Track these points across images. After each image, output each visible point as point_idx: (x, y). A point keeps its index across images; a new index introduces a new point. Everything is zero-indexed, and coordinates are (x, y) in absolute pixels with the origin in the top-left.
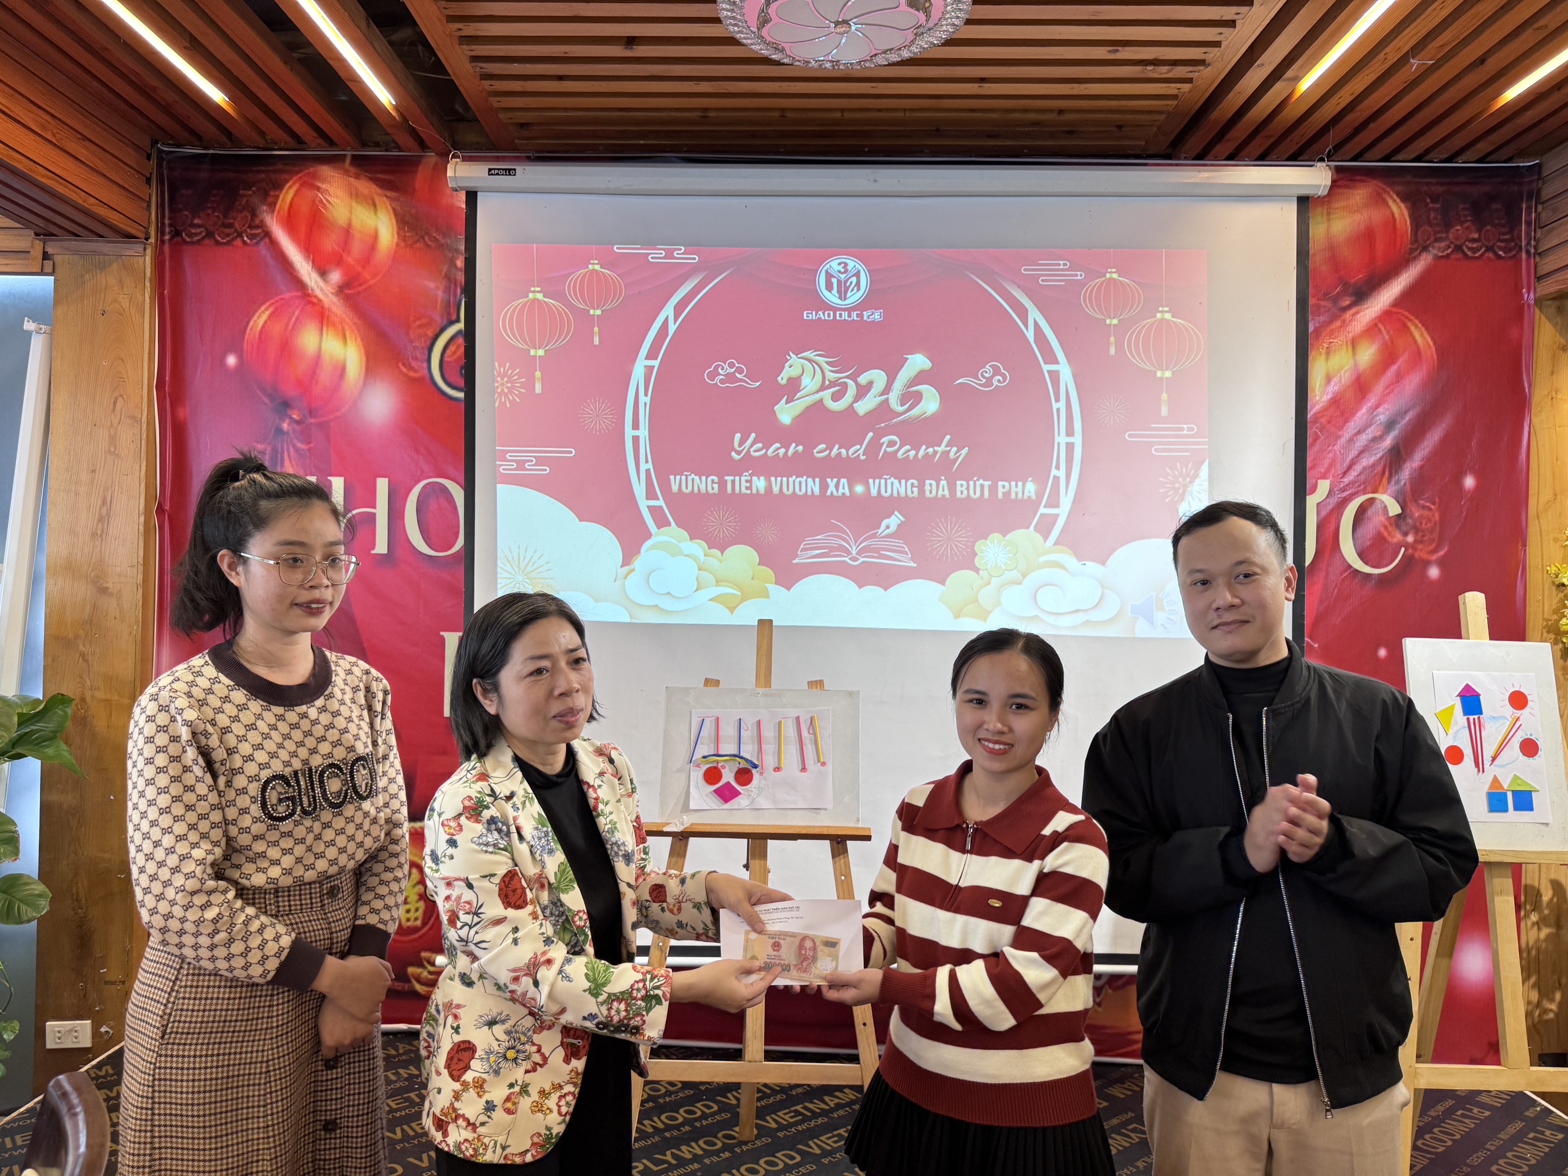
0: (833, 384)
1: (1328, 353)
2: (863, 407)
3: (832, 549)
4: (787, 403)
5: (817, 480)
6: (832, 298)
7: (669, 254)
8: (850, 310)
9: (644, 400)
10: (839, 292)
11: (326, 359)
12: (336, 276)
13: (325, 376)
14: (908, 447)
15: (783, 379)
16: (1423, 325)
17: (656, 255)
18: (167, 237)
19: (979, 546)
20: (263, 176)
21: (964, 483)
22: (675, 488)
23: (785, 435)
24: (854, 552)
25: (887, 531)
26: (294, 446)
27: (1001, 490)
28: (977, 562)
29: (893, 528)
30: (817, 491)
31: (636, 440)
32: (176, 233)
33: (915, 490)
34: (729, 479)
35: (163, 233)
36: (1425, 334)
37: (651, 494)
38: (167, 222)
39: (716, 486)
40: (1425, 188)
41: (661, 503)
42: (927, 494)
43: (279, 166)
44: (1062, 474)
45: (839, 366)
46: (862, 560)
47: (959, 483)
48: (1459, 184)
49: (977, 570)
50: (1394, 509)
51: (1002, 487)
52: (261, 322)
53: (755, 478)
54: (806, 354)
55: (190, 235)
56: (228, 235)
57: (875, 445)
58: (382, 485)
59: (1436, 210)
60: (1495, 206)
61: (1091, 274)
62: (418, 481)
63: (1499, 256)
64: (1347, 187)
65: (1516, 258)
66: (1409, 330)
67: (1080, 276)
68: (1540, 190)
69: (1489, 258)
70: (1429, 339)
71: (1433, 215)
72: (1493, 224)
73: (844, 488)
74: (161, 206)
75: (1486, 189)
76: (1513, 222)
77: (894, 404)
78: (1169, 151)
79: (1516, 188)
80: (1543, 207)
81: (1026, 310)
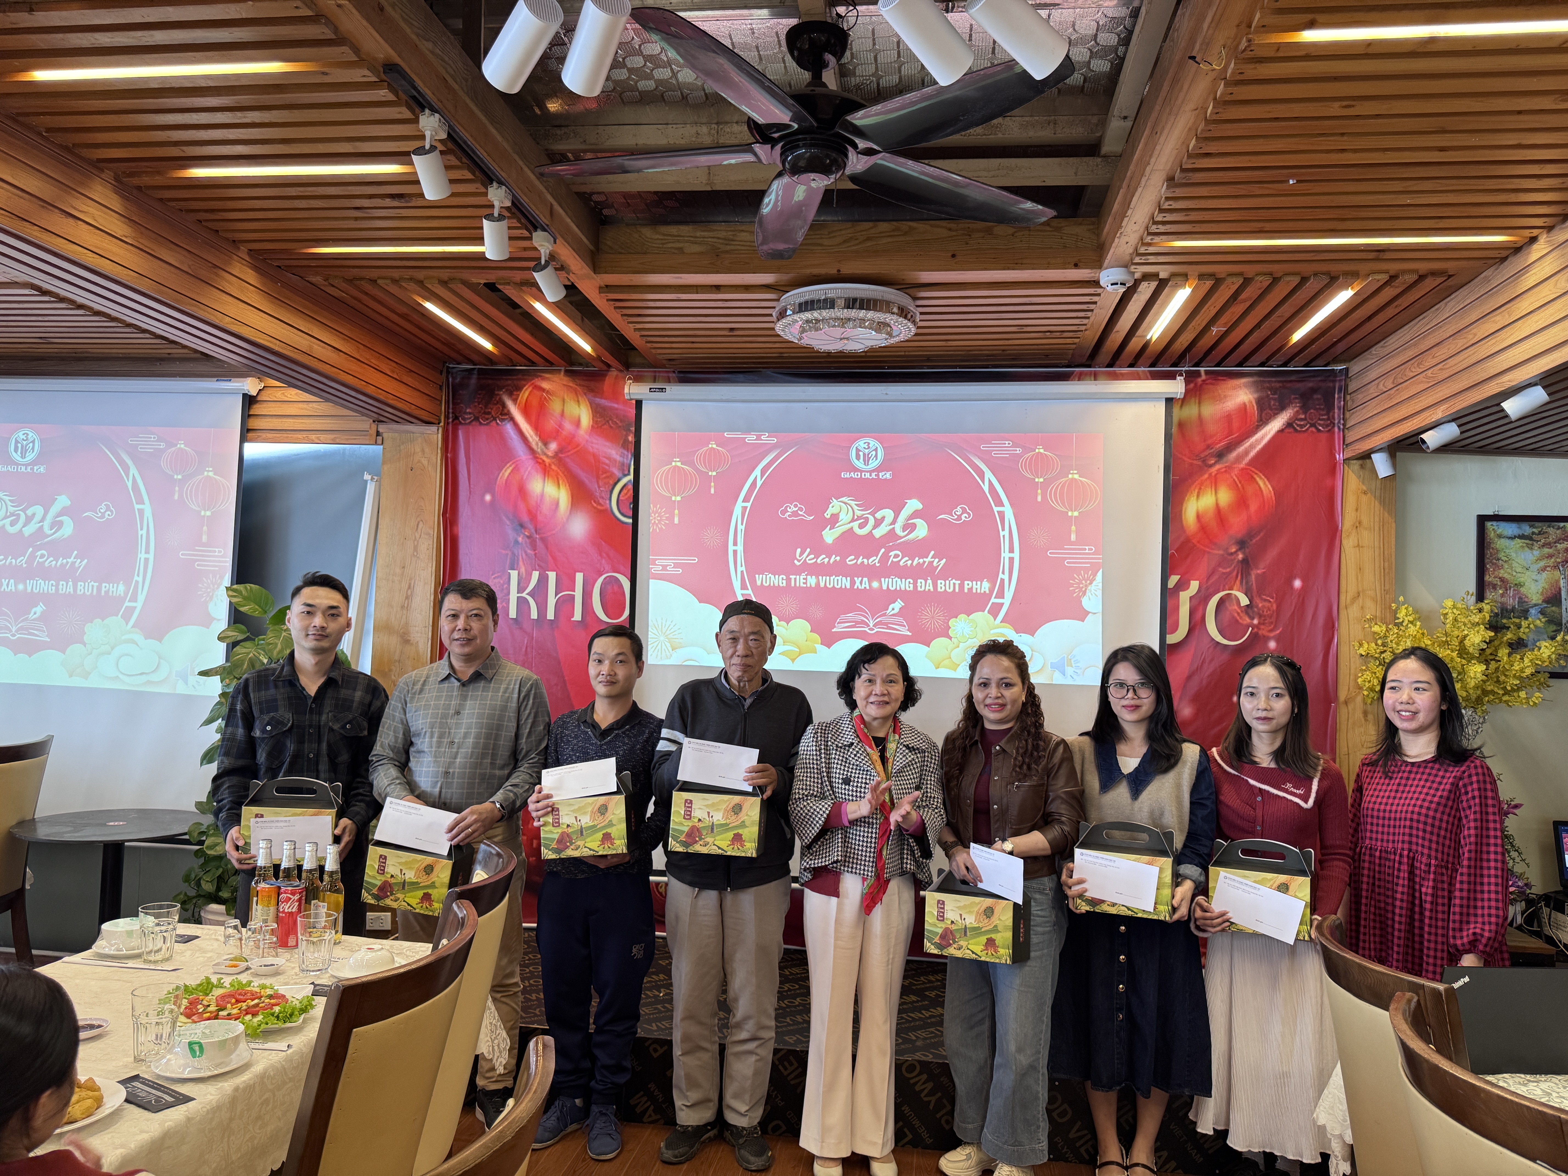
0: (859, 518)
1: (1198, 496)
2: (878, 533)
3: (857, 623)
4: (830, 529)
5: (849, 579)
6: (860, 464)
7: (759, 438)
8: (871, 472)
9: (741, 528)
10: (864, 460)
11: (547, 499)
12: (553, 446)
13: (545, 509)
14: (907, 558)
15: (828, 515)
16: (1266, 477)
17: (750, 438)
18: (450, 420)
19: (952, 622)
20: (510, 382)
21: (943, 582)
22: (759, 583)
23: (829, 550)
24: (872, 625)
25: (893, 612)
26: (525, 552)
27: (966, 587)
28: (951, 633)
29: (896, 611)
30: (848, 586)
31: (735, 552)
32: (456, 418)
33: (911, 586)
34: (793, 577)
35: (448, 418)
36: (1267, 483)
37: (744, 586)
38: (451, 411)
39: (784, 582)
40: (1266, 384)
42: (919, 589)
43: (520, 376)
44: (1006, 577)
45: (864, 507)
46: (876, 630)
47: (939, 582)
48: (1291, 381)
49: (950, 638)
50: (1244, 601)
51: (967, 585)
52: (507, 474)
53: (809, 577)
54: (843, 499)
55: (464, 419)
56: (487, 419)
57: (886, 556)
58: (579, 577)
59: (1274, 399)
60: (1315, 396)
61: (1026, 450)
62: (602, 575)
63: (1319, 430)
64: (1212, 384)
65: (1331, 432)
66: (1255, 479)
67: (1019, 451)
68: (1346, 386)
69: (1312, 432)
70: (1269, 486)
71: (1272, 403)
72: (1316, 409)
73: (866, 584)
74: (447, 402)
75: (1310, 385)
76: (1329, 406)
77: (899, 531)
78: (1088, 363)
79: (1331, 385)
80: (1348, 397)
81: (984, 473)
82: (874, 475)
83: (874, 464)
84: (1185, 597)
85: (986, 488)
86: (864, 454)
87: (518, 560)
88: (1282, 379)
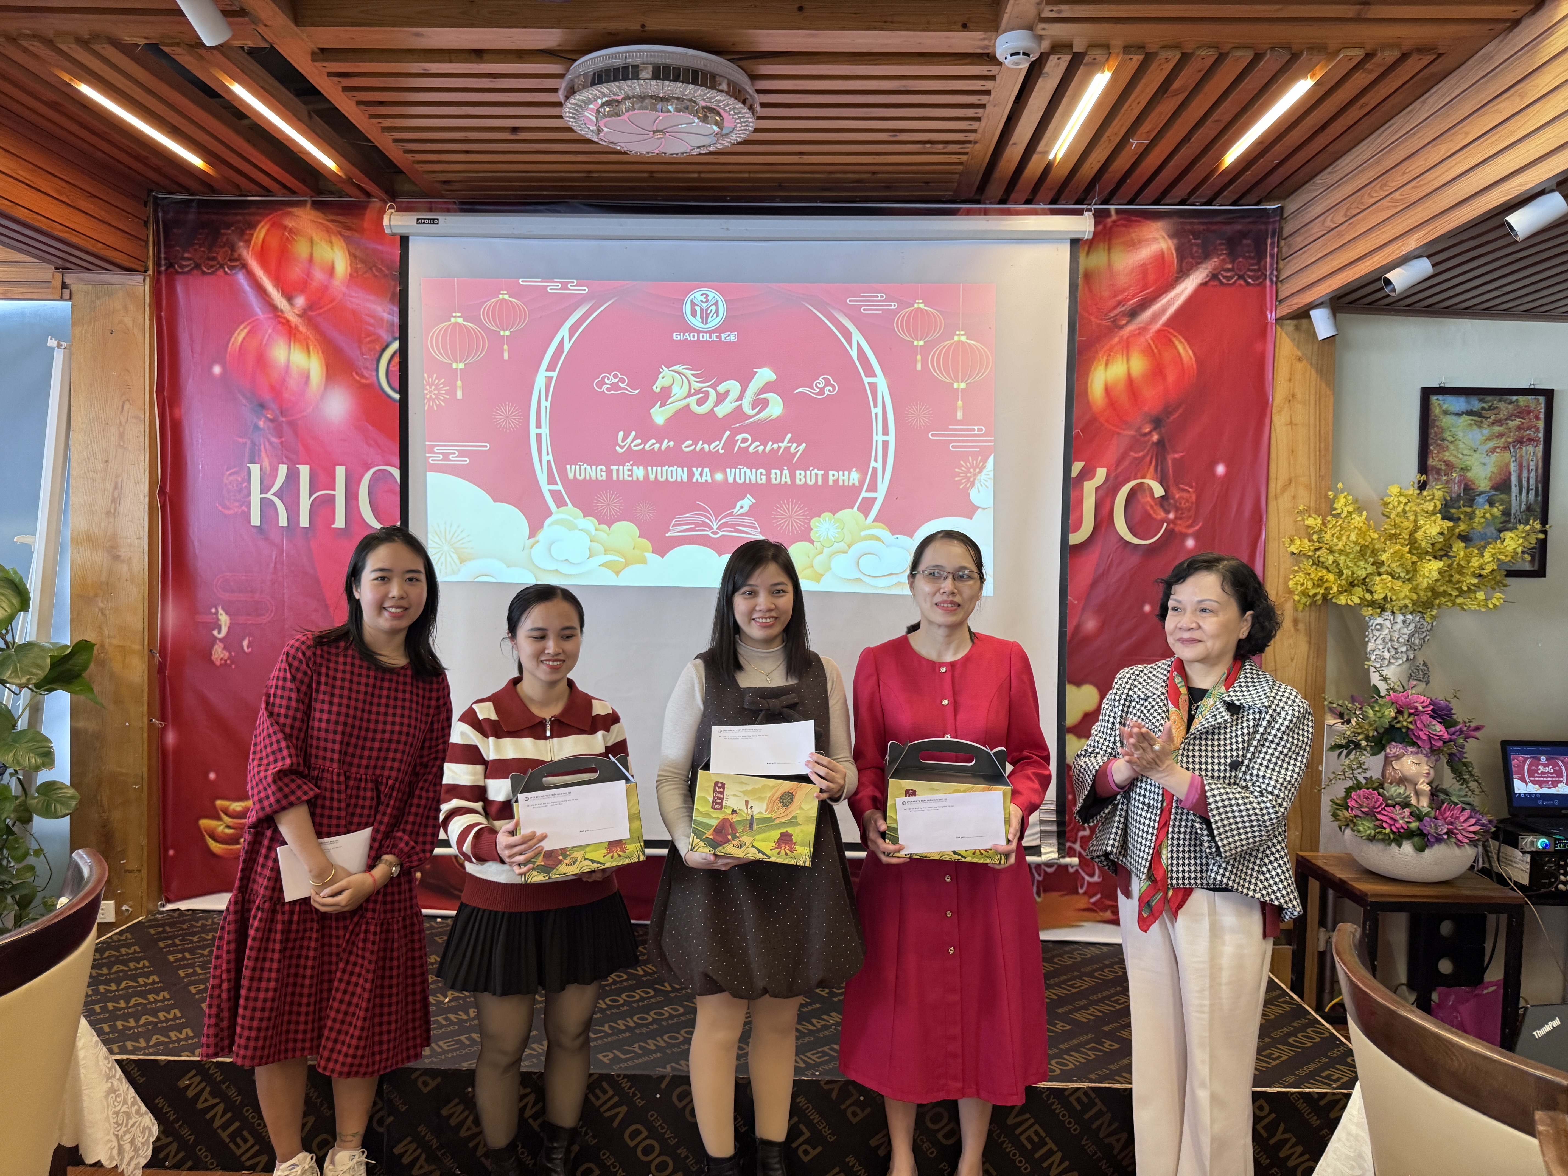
0: (697, 392)
1: (1107, 364)
2: (722, 411)
3: (697, 525)
4: (661, 407)
5: (685, 469)
6: (696, 322)
7: (564, 286)
8: (710, 332)
9: (545, 404)
10: (702, 317)
11: (294, 371)
12: (300, 301)
13: (293, 383)
14: (758, 443)
15: (657, 387)
16: (1186, 340)
17: (554, 287)
18: (163, 268)
19: (814, 522)
20: (239, 218)
21: (803, 472)
22: (571, 476)
23: (659, 433)
24: (715, 527)
25: (741, 511)
26: (269, 441)
27: (831, 479)
28: (813, 535)
29: (746, 509)
30: (685, 479)
31: (539, 437)
32: (170, 265)
33: (764, 478)
34: (614, 468)
35: (159, 265)
36: (1188, 347)
37: (551, 481)
38: (163, 256)
39: (604, 474)
40: (1188, 227)
41: (559, 487)
42: (773, 481)
43: (253, 210)
44: (879, 465)
45: (703, 377)
46: (721, 534)
47: (798, 472)
48: (1216, 223)
49: (812, 542)
50: (1159, 491)
51: (833, 475)
52: (240, 339)
53: (635, 468)
54: (676, 368)
55: (181, 267)
56: (212, 266)
57: (731, 441)
58: (340, 472)
59: (1197, 245)
60: (1245, 242)
61: (903, 304)
62: (369, 469)
63: (1248, 284)
64: (1125, 226)
65: (1262, 285)
66: (1174, 344)
67: (894, 306)
68: (1281, 229)
69: (1240, 285)
70: (1190, 352)
71: (1195, 249)
72: (1245, 257)
73: (707, 477)
74: (157, 244)
75: (1239, 227)
76: (1260, 254)
77: (748, 410)
78: (977, 197)
79: (1263, 227)
80: (1282, 243)
81: (851, 334)
82: (714, 336)
83: (714, 322)
84: (1090, 488)
85: (854, 354)
86: (702, 310)
87: (260, 450)
88: (1206, 220)
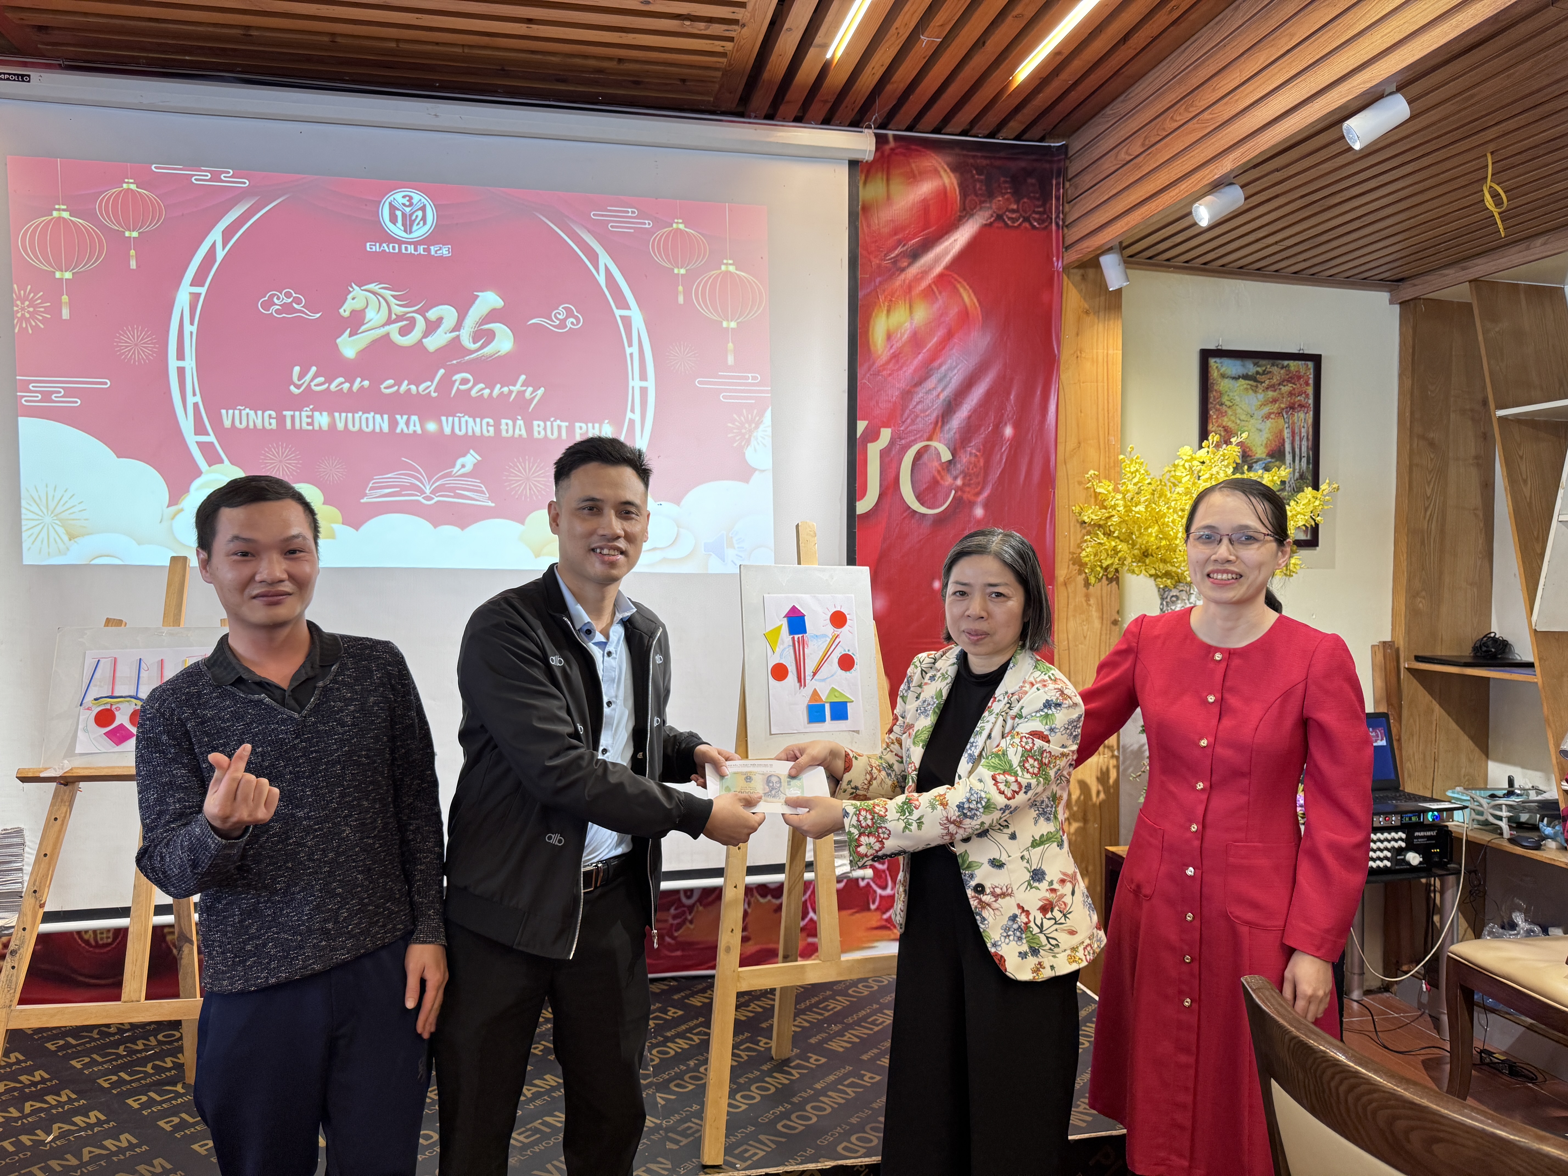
0: (400, 318)
1: (888, 312)
2: (433, 343)
3: (404, 488)
4: (350, 336)
5: (386, 417)
6: (397, 230)
7: (214, 177)
8: (416, 244)
9: (190, 329)
10: (404, 225)
14: (482, 386)
15: (345, 311)
16: (971, 287)
17: (200, 177)
21: (542, 423)
22: (227, 423)
23: (349, 369)
24: (428, 491)
25: (463, 471)
27: (578, 432)
29: (469, 468)
30: (386, 428)
31: (181, 371)
33: (491, 429)
34: (288, 414)
36: (972, 294)
37: (200, 429)
39: (274, 421)
40: (971, 161)
41: (212, 438)
42: (504, 434)
44: (636, 415)
45: (407, 300)
46: (436, 499)
47: (536, 423)
48: (1000, 158)
50: (946, 455)
51: (578, 426)
53: (317, 414)
54: (371, 286)
57: (446, 382)
59: (981, 181)
60: (1031, 181)
61: (659, 223)
63: (1034, 227)
64: (904, 155)
65: (1047, 228)
66: (958, 290)
67: (648, 224)
68: (1066, 169)
69: (1026, 228)
70: (975, 300)
71: (978, 186)
72: (1029, 198)
73: (415, 425)
75: (1023, 164)
76: (1045, 196)
77: (467, 341)
78: (740, 109)
79: (1047, 166)
80: (1067, 184)
81: (597, 255)
82: (421, 249)
83: (420, 231)
84: (874, 450)
85: (602, 279)
86: (404, 215)
88: (989, 155)
